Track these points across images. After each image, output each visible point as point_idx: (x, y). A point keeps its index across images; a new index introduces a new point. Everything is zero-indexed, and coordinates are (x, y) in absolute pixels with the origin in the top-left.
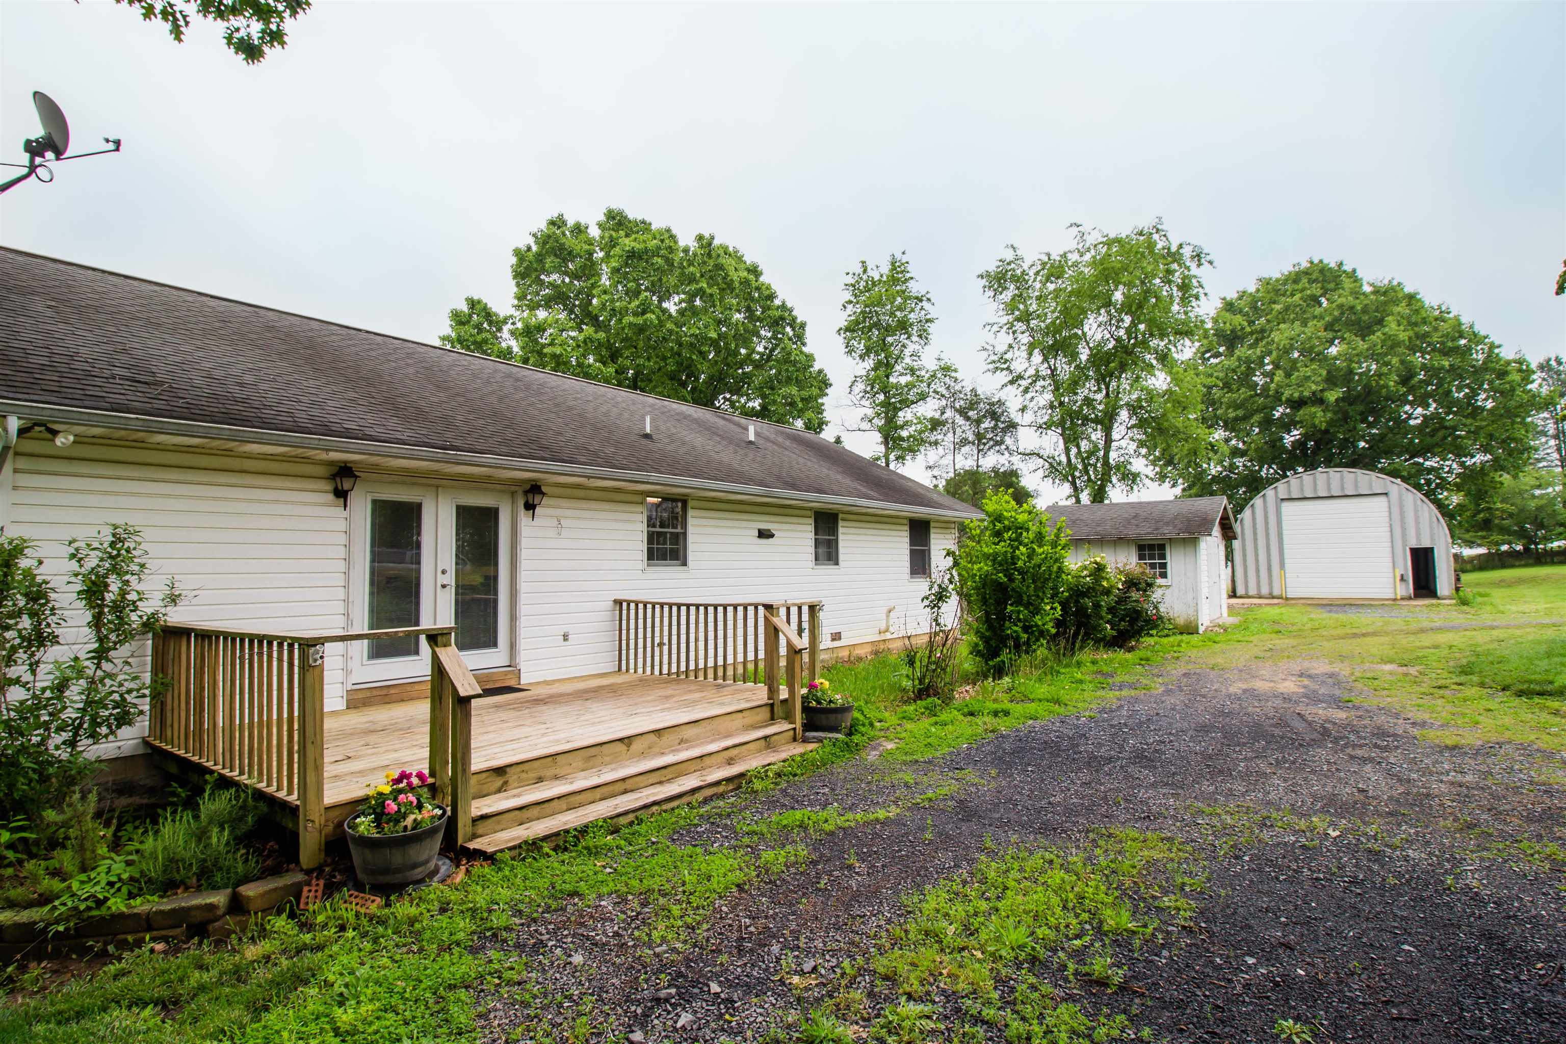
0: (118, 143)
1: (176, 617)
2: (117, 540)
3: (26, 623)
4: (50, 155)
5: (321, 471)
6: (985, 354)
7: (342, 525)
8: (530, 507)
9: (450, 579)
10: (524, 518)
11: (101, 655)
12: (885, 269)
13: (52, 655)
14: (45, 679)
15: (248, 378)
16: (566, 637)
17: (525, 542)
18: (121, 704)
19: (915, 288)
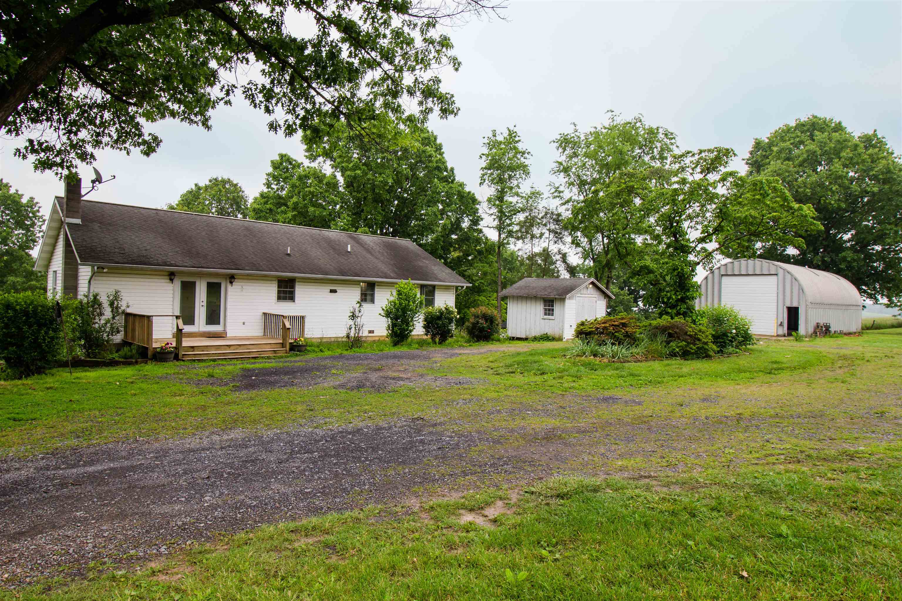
0: (114, 177)
1: (129, 311)
2: (116, 293)
3: (98, 310)
4: (97, 183)
5: (167, 274)
6: (549, 187)
7: (172, 288)
8: (231, 283)
9: (205, 304)
10: (229, 286)
11: (113, 318)
12: (506, 134)
13: (103, 318)
14: (103, 322)
15: (148, 247)
16: (244, 323)
17: (229, 293)
18: (118, 328)
19: (521, 146)
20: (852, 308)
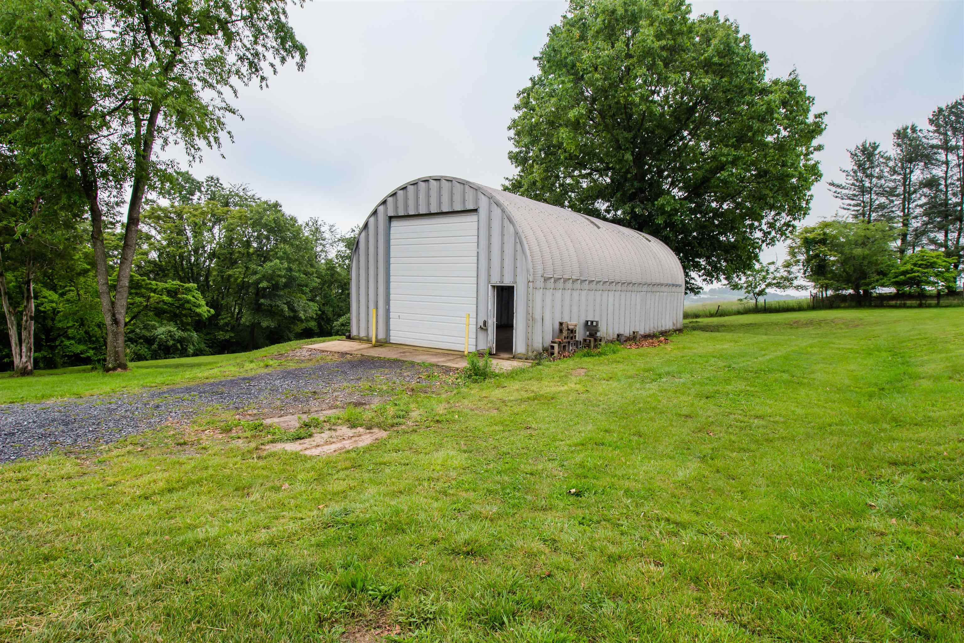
20: (663, 289)
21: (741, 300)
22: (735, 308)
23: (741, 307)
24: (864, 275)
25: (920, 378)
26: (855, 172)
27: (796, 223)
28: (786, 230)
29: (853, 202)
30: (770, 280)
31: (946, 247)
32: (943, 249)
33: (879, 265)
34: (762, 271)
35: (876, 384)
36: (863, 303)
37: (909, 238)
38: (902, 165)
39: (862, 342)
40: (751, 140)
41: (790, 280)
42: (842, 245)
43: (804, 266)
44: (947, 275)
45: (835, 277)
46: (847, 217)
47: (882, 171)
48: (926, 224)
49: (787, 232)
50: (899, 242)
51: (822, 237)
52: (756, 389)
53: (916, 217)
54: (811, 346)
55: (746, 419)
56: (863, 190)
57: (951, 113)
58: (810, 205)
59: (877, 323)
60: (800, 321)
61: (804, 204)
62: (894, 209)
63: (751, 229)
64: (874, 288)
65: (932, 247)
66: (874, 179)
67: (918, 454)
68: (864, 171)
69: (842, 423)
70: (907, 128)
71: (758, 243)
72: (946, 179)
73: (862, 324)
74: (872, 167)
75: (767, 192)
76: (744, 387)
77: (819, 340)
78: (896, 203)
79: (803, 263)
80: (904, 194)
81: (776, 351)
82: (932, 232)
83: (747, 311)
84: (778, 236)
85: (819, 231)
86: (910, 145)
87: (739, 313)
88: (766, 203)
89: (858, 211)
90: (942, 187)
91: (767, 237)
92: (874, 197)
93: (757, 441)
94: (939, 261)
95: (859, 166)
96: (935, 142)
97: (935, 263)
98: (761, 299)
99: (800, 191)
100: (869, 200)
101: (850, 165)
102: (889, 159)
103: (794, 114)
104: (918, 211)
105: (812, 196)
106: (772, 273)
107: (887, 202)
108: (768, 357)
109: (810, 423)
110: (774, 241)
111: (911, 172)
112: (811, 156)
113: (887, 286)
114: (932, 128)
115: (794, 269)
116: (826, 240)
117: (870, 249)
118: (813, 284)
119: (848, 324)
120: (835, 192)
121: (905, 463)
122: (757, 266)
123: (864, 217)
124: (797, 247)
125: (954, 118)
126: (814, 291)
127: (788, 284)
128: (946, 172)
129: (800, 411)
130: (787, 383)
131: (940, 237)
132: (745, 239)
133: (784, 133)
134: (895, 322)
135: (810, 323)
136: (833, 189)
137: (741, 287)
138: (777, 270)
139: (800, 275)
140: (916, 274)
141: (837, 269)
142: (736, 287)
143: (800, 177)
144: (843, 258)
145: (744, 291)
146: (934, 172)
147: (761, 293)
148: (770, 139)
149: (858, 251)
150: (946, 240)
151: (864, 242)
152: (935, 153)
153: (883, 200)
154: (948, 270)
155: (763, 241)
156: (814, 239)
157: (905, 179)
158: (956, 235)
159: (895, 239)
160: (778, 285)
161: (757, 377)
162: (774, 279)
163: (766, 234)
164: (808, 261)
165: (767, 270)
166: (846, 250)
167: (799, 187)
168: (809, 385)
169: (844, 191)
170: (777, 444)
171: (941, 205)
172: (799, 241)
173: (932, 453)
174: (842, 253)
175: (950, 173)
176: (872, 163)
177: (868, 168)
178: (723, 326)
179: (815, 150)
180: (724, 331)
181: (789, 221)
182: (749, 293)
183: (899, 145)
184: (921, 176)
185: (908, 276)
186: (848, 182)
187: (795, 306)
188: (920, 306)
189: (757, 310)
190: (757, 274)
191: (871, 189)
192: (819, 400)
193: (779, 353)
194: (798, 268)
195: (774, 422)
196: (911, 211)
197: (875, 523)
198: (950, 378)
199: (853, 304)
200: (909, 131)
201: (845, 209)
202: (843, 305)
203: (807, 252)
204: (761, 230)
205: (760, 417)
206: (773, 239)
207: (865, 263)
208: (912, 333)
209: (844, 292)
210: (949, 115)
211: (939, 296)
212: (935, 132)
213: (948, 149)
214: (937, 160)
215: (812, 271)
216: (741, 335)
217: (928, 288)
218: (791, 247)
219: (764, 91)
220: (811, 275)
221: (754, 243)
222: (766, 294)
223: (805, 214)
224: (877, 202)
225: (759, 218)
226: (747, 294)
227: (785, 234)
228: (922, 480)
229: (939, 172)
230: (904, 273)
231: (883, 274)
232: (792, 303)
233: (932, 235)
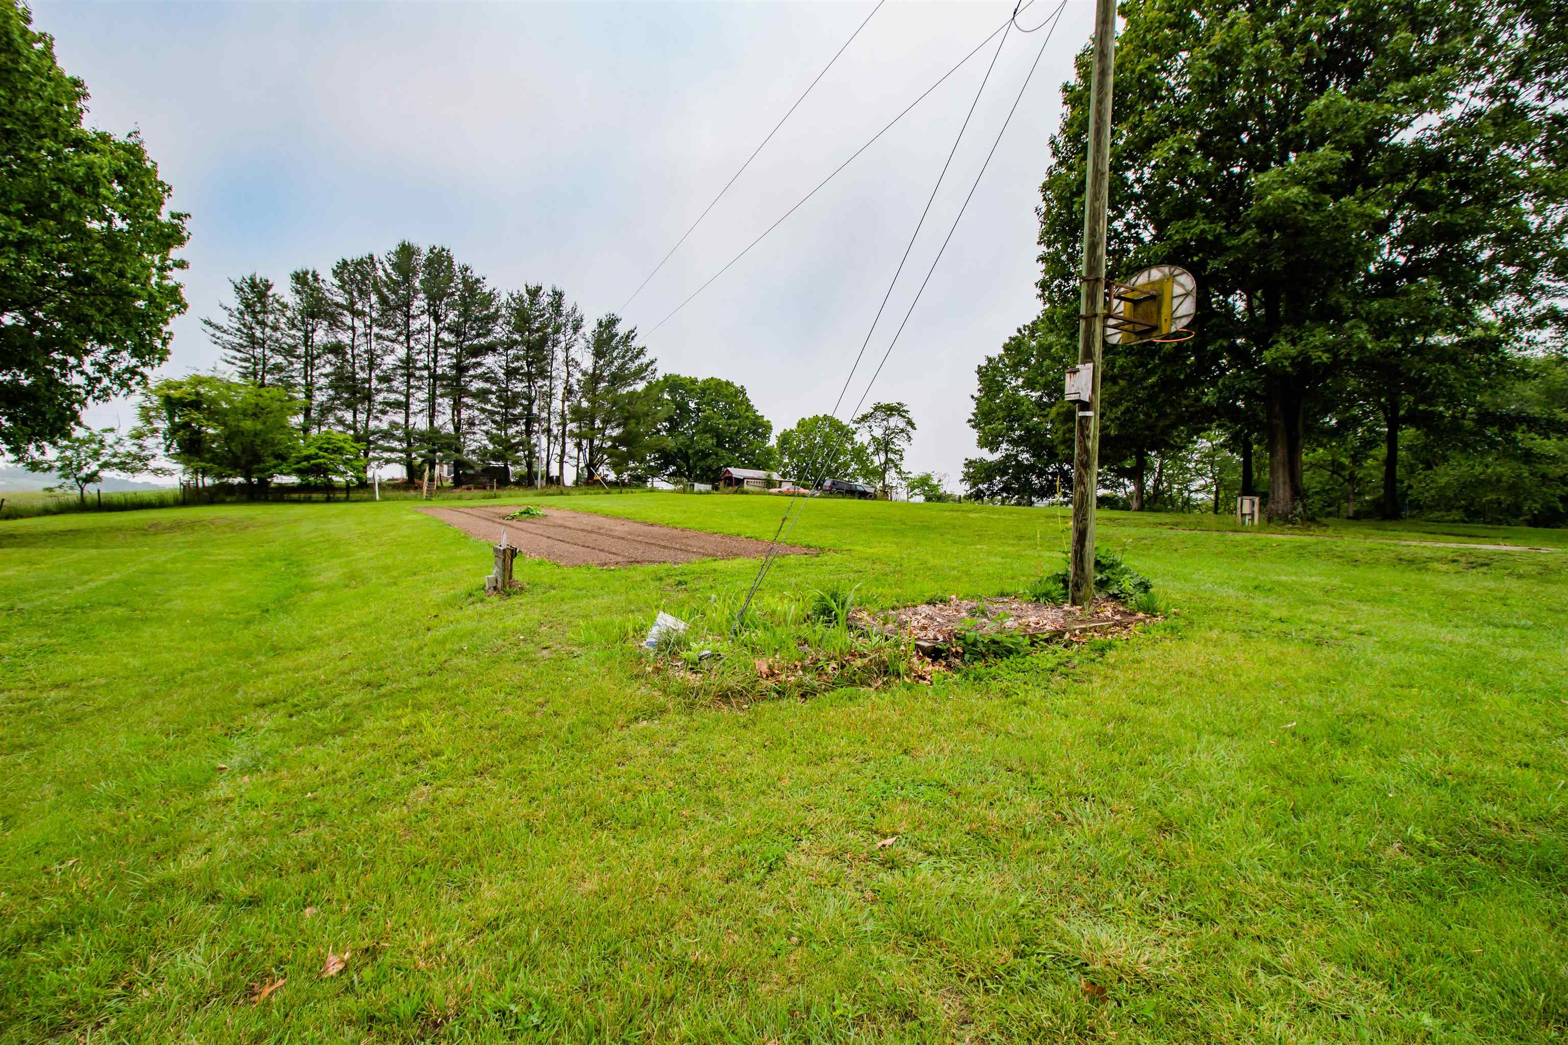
21: (50, 490)
22: (39, 504)
23: (51, 502)
24: (257, 458)
25: (314, 590)
26: (241, 313)
27: (146, 370)
28: (131, 379)
29: (239, 355)
30: (107, 458)
31: (355, 429)
32: (352, 432)
33: (276, 445)
34: (91, 441)
35: (258, 606)
36: (256, 496)
37: (314, 414)
38: (303, 318)
39: (252, 551)
40: (57, 217)
41: (144, 459)
42: (225, 413)
43: (166, 439)
44: (355, 463)
45: (215, 458)
46: (232, 374)
47: (277, 320)
48: (333, 399)
49: (132, 383)
50: (301, 418)
51: (194, 398)
52: (61, 640)
53: (320, 389)
54: (174, 561)
55: (31, 695)
56: (254, 342)
57: (356, 270)
58: (169, 347)
59: (273, 524)
60: (160, 523)
61: (158, 343)
62: (294, 374)
63: (61, 368)
64: (272, 476)
65: (340, 428)
66: (267, 329)
67: (292, 686)
68: (254, 314)
69: (201, 667)
70: (307, 273)
71: (79, 394)
72: (353, 348)
73: (253, 526)
74: (265, 313)
75: (92, 312)
76: (36, 640)
77: (189, 550)
78: (296, 366)
79: (165, 434)
80: (306, 357)
81: (111, 574)
82: (340, 410)
83: (64, 509)
84: (115, 387)
85: (188, 389)
86: (312, 295)
87: (47, 512)
88: (91, 331)
89: (247, 368)
90: (349, 356)
91: (94, 387)
92: (268, 353)
93: (50, 727)
94: (346, 446)
95: (247, 306)
96: (340, 300)
97: (342, 448)
98: (91, 490)
99: (151, 322)
100: (261, 356)
101: (235, 303)
102: (286, 306)
103: (137, 200)
104: (323, 381)
105: (171, 334)
106: (111, 446)
107: (285, 363)
108: (92, 585)
109: (150, 676)
110: (108, 395)
111: (314, 330)
112: (169, 273)
113: (288, 474)
114: (337, 282)
115: (150, 442)
116: (200, 403)
117: (264, 423)
118: (181, 467)
119: (233, 526)
120: (213, 335)
121: (275, 701)
122: (79, 433)
123: (256, 377)
124: (153, 409)
125: (359, 277)
126: (186, 478)
127: (140, 465)
128: (353, 340)
129: (135, 662)
130: (121, 624)
131: (348, 416)
132: (53, 382)
133: (120, 224)
134: (296, 521)
135: (177, 526)
136: (211, 330)
137: (50, 468)
138: (119, 441)
139: (161, 452)
140: (321, 461)
141: (218, 447)
142: (34, 466)
143: (151, 299)
144: (226, 433)
145: (55, 474)
146: (340, 336)
147: (92, 478)
148: (95, 225)
149: (248, 424)
150: (355, 422)
151: (257, 412)
152: (341, 314)
153: (279, 359)
154: (357, 457)
155: (88, 393)
156: (181, 399)
157: (307, 337)
158: (365, 416)
159: (296, 414)
160: (122, 466)
161: (67, 620)
162: (115, 455)
163: (93, 381)
164: (174, 431)
165: (101, 442)
166: (231, 420)
167: (149, 316)
168: (160, 619)
169: (226, 337)
170: (89, 721)
171: (348, 378)
172: (156, 400)
173: (310, 680)
174: (225, 424)
175: (357, 343)
176: (264, 305)
177: (259, 312)
178: (12, 536)
179: (175, 265)
180: (12, 545)
181: (136, 367)
182: (68, 478)
183: (298, 292)
184: (325, 339)
185: (312, 462)
186: (231, 324)
187: (153, 499)
188: (328, 500)
189: (83, 507)
190: (81, 446)
191: (264, 342)
192: (171, 641)
193: (116, 576)
194: (157, 441)
195: (88, 688)
196: (315, 380)
197: (223, 790)
198: (346, 586)
199: (244, 497)
200: (309, 276)
201: (229, 362)
202: (228, 499)
203: (171, 417)
204: (82, 373)
205: (63, 684)
206: (105, 391)
207: (258, 442)
208: (313, 535)
209: (231, 480)
210: (354, 273)
211: (348, 488)
212: (340, 287)
213: (356, 314)
214: (342, 322)
215: (179, 445)
216: (47, 551)
217: (336, 478)
218: (143, 408)
219: (80, 143)
220: (178, 454)
221: (72, 393)
222: (100, 479)
223: (161, 359)
224: (272, 361)
225: (80, 353)
226: (63, 480)
227: (129, 387)
228: (291, 716)
229: (345, 337)
230: (308, 458)
231: (282, 457)
232: (148, 495)
233: (339, 414)
